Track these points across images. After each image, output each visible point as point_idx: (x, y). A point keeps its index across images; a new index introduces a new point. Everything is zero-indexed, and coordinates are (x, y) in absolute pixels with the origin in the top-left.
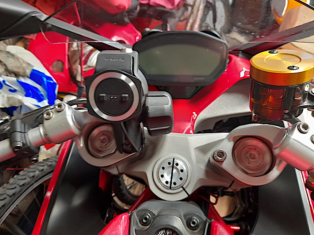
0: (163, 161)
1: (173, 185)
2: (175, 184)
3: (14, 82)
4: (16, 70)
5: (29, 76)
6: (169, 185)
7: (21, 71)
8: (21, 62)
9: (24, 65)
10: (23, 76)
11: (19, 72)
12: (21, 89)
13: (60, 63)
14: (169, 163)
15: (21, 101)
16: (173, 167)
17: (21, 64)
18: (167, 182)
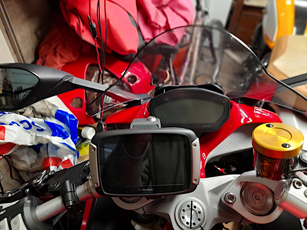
0: (183, 204)
1: (193, 226)
2: (194, 224)
3: (42, 122)
4: (43, 111)
5: (54, 116)
6: (189, 226)
7: (47, 112)
8: (47, 104)
9: (50, 107)
10: (49, 117)
11: (46, 114)
12: (47, 128)
13: (79, 100)
14: (188, 206)
15: (49, 140)
16: (192, 209)
17: (47, 106)
18: (187, 223)
